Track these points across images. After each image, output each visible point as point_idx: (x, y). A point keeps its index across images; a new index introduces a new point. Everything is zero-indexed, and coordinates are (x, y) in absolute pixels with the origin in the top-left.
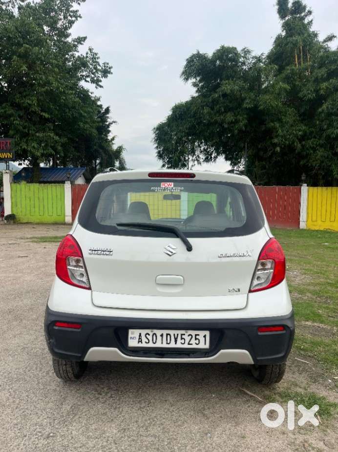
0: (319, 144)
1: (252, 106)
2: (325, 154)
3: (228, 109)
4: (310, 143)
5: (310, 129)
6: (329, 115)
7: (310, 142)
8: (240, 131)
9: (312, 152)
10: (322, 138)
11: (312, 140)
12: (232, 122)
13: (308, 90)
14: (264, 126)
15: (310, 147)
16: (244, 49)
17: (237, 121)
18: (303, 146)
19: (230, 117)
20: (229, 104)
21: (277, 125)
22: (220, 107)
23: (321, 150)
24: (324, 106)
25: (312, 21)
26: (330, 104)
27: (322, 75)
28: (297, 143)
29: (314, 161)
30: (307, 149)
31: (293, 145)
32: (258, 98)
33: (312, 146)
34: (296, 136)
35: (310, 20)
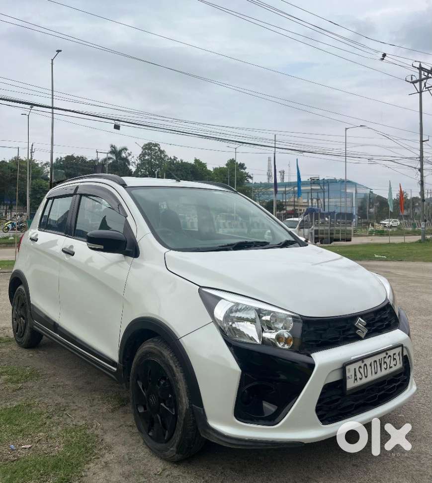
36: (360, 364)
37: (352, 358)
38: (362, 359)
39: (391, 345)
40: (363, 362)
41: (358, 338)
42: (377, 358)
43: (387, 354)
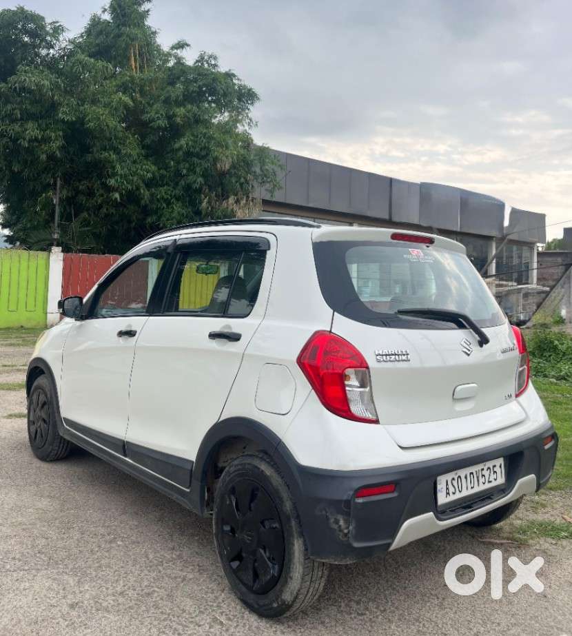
0: (175, 196)
1: (74, 119)
2: (184, 211)
3: (28, 116)
4: (163, 192)
5: (161, 171)
6: (188, 154)
7: (163, 190)
8: (51, 157)
9: (164, 205)
10: (179, 187)
11: (165, 188)
12: (36, 139)
13: (156, 113)
14: (90, 155)
15: (163, 198)
16: (54, 22)
17: (46, 140)
18: (152, 195)
19: (32, 130)
20: (29, 107)
21: (114, 157)
22: (14, 109)
23: (178, 205)
24: (183, 142)
25: (148, 11)
26: (191, 140)
27: (178, 96)
28: (144, 189)
29: (168, 220)
30: (158, 200)
31: (138, 193)
32: (82, 108)
33: (165, 197)
34: (142, 178)
35: (146, 9)
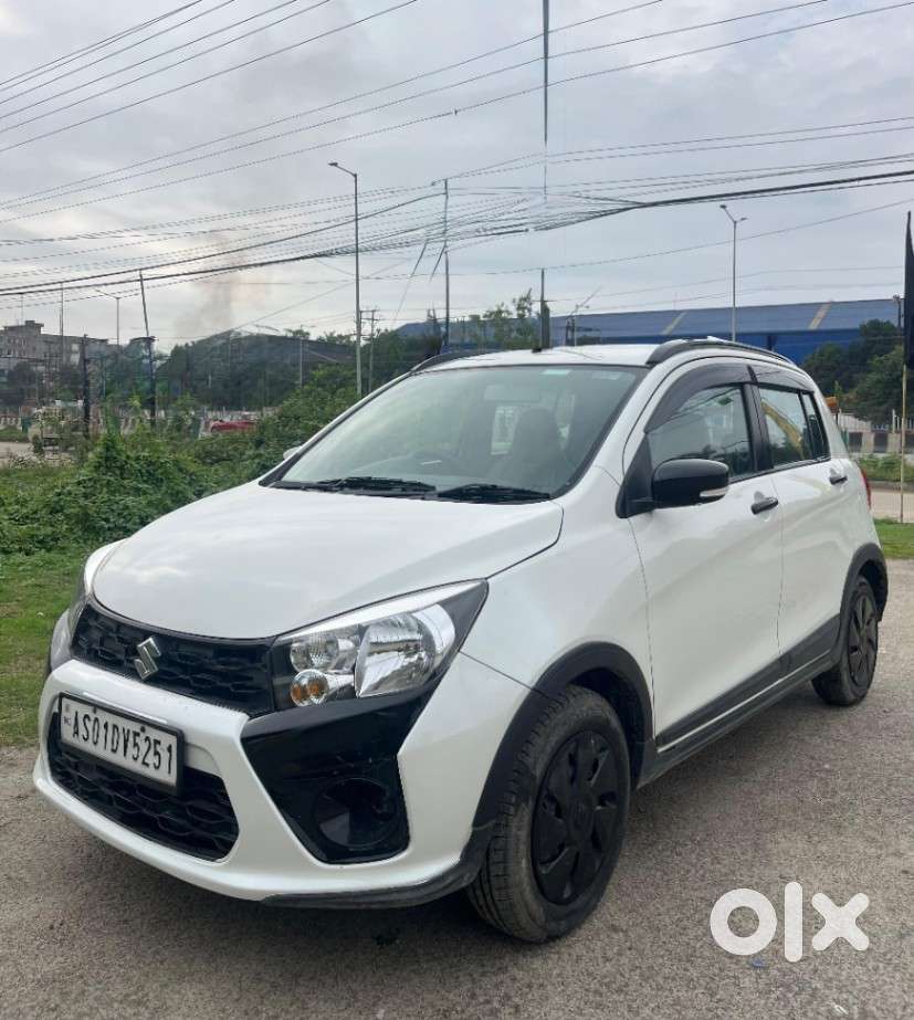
36: (88, 710)
37: (85, 694)
38: (97, 706)
39: (165, 722)
40: (95, 712)
41: (133, 673)
42: (122, 723)
43: (143, 730)
